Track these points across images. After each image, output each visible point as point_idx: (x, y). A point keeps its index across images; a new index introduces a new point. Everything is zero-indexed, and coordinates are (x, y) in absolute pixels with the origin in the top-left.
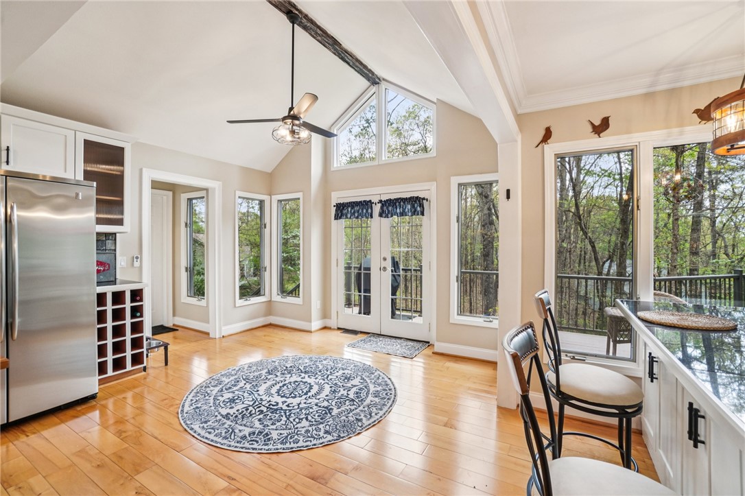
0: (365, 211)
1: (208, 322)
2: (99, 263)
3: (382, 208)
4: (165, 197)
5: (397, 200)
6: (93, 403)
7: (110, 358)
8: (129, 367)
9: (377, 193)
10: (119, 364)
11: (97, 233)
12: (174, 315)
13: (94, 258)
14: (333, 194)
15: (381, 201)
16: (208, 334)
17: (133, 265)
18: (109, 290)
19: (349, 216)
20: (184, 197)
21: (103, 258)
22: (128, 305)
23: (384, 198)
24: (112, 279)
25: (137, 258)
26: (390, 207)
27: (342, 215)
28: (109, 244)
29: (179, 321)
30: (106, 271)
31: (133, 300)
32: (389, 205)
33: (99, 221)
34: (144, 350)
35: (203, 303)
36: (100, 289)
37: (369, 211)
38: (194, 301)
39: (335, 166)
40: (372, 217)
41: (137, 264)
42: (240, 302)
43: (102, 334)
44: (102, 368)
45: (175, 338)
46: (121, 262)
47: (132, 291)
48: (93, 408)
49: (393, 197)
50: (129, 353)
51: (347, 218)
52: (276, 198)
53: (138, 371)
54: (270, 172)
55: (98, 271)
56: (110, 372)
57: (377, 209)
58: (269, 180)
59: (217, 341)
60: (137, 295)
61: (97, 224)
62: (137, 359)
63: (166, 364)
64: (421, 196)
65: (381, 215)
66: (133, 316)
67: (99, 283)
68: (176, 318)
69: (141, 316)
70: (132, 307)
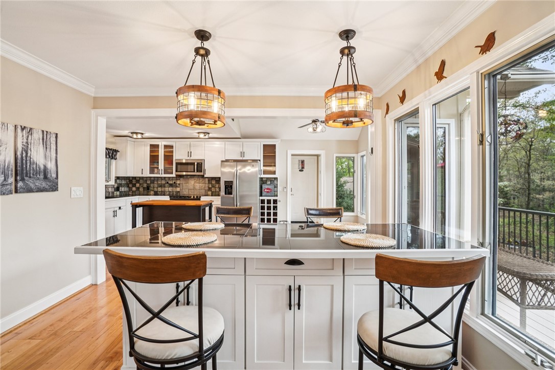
11: (261, 178)
18: (265, 198)
21: (270, 187)
25: (285, 188)
28: (275, 182)
31: (274, 204)
33: (265, 172)
36: (262, 198)
41: (285, 190)
46: (280, 189)
47: (274, 200)
52: (359, 155)
58: (357, 144)
66: (274, 210)
69: (277, 210)
70: (273, 206)
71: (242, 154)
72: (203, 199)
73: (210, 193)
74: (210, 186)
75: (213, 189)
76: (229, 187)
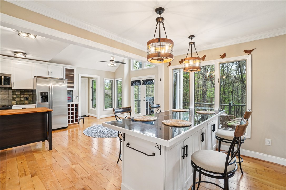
0: (139, 83)
1: (96, 114)
2: (68, 97)
3: (143, 82)
4: (86, 80)
5: (147, 80)
6: (67, 128)
7: (71, 119)
8: (75, 122)
9: (142, 78)
10: (72, 121)
11: (68, 90)
12: (89, 113)
13: (67, 96)
14: (131, 78)
15: (142, 80)
16: (96, 118)
17: (77, 98)
18: (70, 103)
19: (135, 85)
20: (91, 80)
21: (69, 96)
22: (75, 107)
23: (144, 79)
24: (72, 101)
25: (78, 96)
26: (145, 82)
27: (133, 84)
28: (71, 93)
29: (90, 114)
30: (70, 99)
31: (76, 106)
32: (145, 81)
33: (69, 87)
34: (78, 119)
35: (95, 109)
36: (69, 103)
37: (140, 83)
38: (93, 109)
39: (132, 70)
40: (140, 85)
42: (105, 109)
43: (69, 118)
44: (69, 122)
45: (89, 118)
46: (74, 97)
47: (75, 104)
48: (67, 130)
49: (146, 79)
50: (75, 119)
51: (134, 85)
52: (116, 79)
53: (77, 124)
54: (114, 72)
55: (68, 99)
56: (71, 123)
57: (142, 82)
58: (114, 74)
59: (98, 119)
60: (77, 105)
61: (68, 88)
62: (77, 121)
63: (84, 123)
64: (153, 78)
65: (143, 84)
66: (76, 110)
67: (68, 102)
68: (89, 114)
69: (78, 110)
70: (75, 108)
71: (50, 73)
72: (14, 107)
73: (26, 102)
74: (15, 97)
75: (18, 99)
76: (45, 97)
